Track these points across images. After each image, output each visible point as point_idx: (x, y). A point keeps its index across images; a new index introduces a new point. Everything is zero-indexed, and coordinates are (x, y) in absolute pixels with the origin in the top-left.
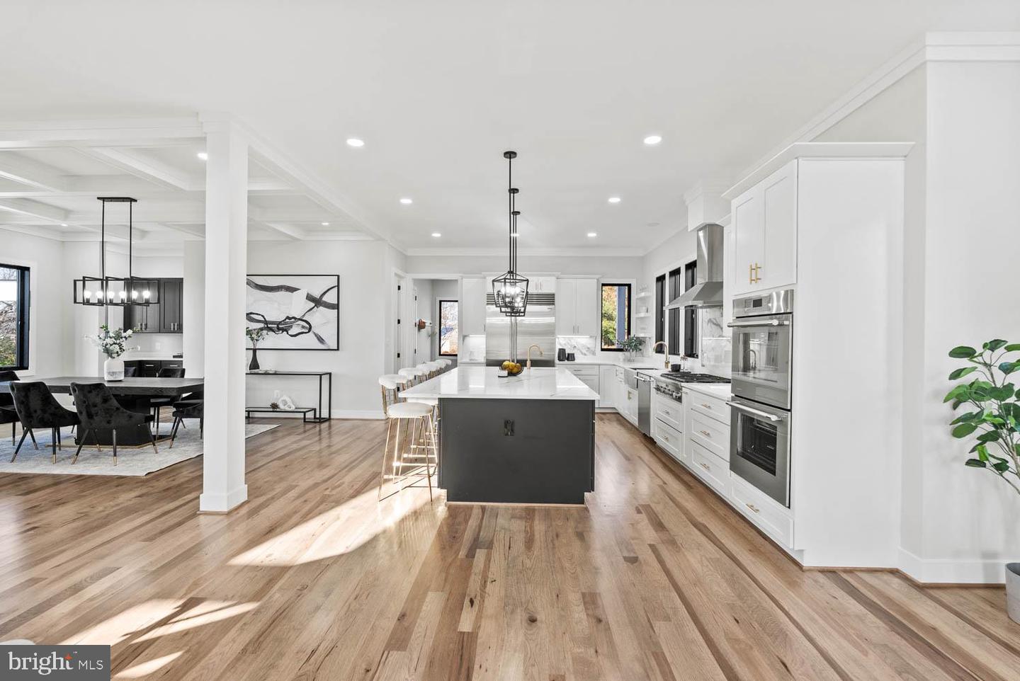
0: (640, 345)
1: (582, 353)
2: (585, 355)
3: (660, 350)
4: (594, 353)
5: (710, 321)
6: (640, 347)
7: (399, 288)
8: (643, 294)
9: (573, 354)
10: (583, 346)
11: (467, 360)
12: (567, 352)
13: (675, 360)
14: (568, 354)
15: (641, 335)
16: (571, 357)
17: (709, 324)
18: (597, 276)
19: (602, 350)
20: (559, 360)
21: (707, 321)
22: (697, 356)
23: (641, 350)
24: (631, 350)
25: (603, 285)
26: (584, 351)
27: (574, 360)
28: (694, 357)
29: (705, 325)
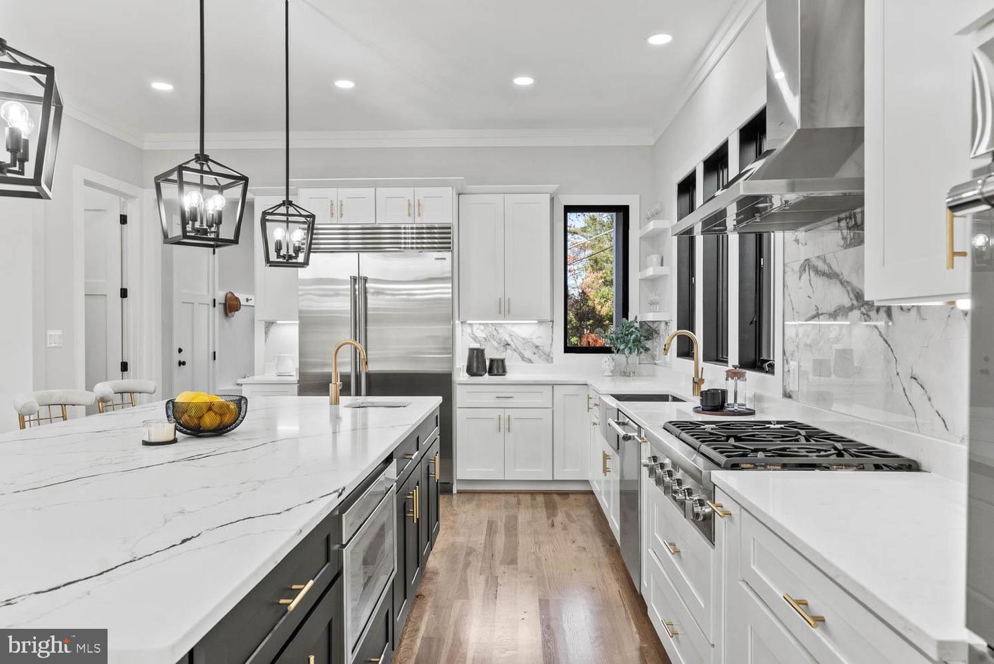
0: (647, 338)
1: (523, 358)
2: (530, 361)
3: (686, 350)
4: (548, 358)
5: (807, 265)
6: (648, 344)
7: (123, 219)
8: (652, 225)
9: (503, 361)
10: (526, 341)
11: (271, 376)
12: (490, 354)
13: (715, 377)
14: (492, 361)
15: (650, 317)
16: (497, 367)
17: (805, 276)
18: (553, 187)
19: (568, 349)
20: (471, 371)
21: (797, 267)
22: (772, 366)
23: (647, 350)
24: (627, 351)
25: (569, 209)
26: (527, 354)
27: (504, 372)
28: (761, 369)
29: (792, 278)
